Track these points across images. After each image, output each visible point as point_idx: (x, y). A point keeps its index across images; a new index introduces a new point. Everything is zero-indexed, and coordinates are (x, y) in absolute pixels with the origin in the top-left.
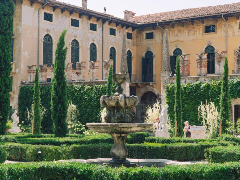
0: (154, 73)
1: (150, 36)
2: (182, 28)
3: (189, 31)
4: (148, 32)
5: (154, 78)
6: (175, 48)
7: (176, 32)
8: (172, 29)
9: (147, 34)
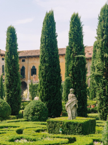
0: (25, 75)
1: (23, 61)
2: (35, 59)
3: (38, 60)
4: (23, 59)
5: (25, 77)
6: (33, 66)
7: (33, 60)
8: (32, 59)
9: (22, 60)
